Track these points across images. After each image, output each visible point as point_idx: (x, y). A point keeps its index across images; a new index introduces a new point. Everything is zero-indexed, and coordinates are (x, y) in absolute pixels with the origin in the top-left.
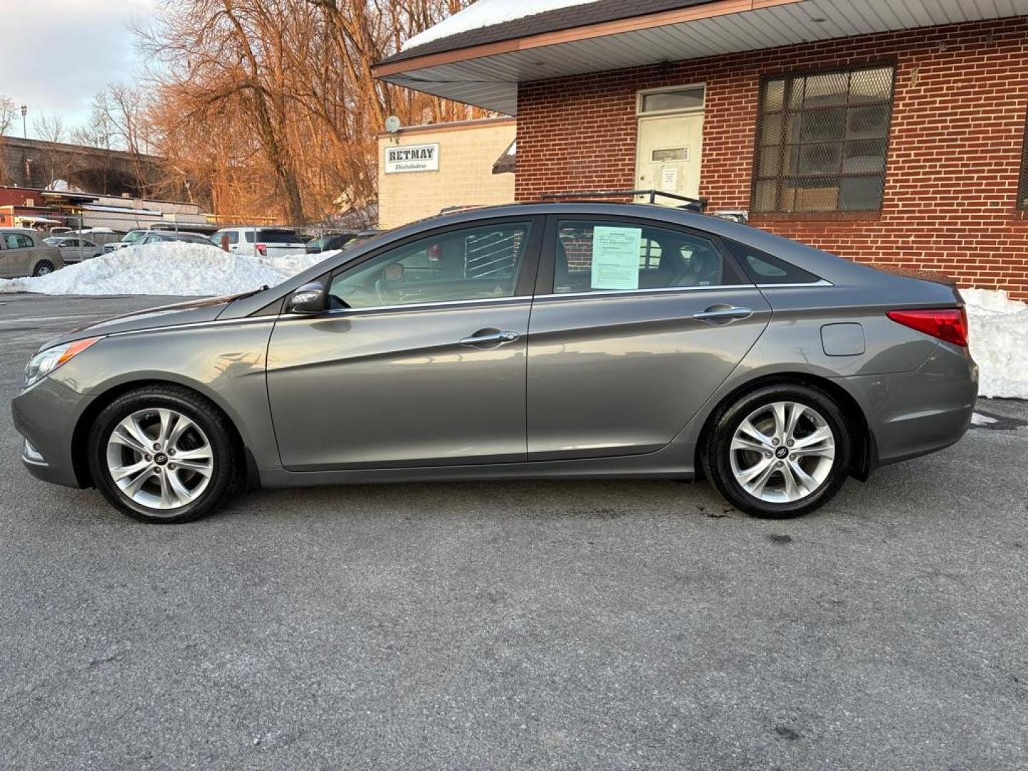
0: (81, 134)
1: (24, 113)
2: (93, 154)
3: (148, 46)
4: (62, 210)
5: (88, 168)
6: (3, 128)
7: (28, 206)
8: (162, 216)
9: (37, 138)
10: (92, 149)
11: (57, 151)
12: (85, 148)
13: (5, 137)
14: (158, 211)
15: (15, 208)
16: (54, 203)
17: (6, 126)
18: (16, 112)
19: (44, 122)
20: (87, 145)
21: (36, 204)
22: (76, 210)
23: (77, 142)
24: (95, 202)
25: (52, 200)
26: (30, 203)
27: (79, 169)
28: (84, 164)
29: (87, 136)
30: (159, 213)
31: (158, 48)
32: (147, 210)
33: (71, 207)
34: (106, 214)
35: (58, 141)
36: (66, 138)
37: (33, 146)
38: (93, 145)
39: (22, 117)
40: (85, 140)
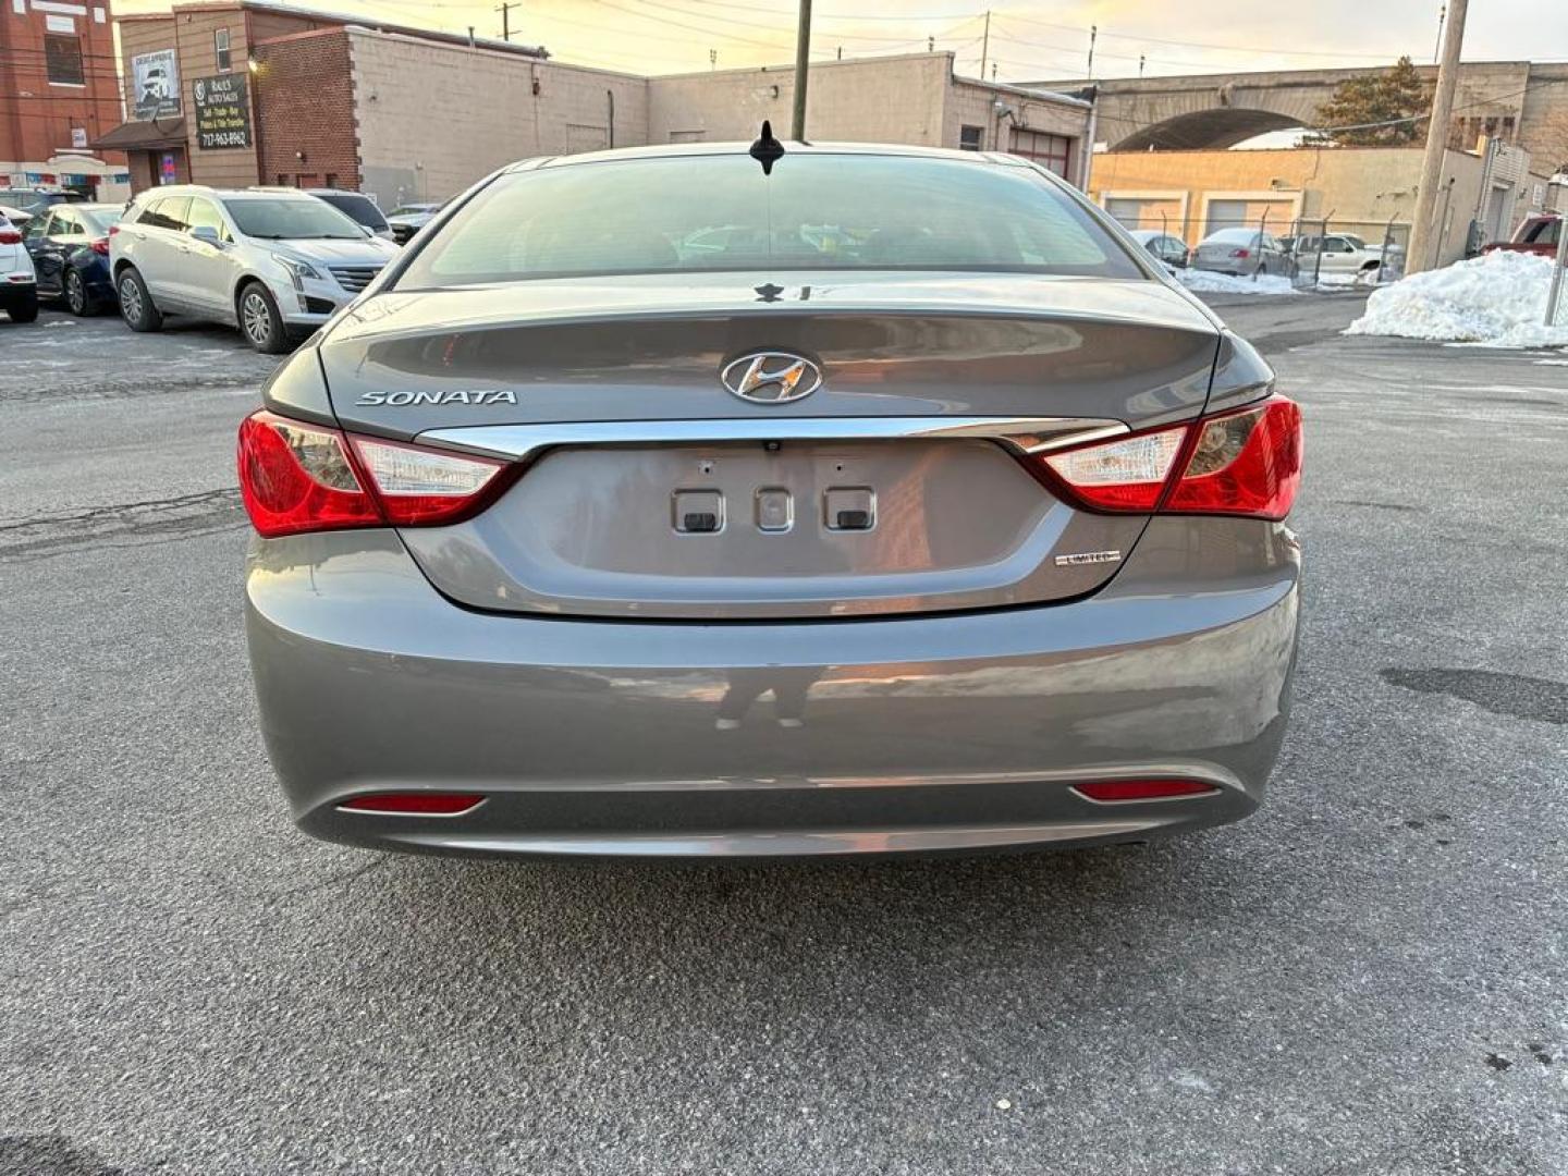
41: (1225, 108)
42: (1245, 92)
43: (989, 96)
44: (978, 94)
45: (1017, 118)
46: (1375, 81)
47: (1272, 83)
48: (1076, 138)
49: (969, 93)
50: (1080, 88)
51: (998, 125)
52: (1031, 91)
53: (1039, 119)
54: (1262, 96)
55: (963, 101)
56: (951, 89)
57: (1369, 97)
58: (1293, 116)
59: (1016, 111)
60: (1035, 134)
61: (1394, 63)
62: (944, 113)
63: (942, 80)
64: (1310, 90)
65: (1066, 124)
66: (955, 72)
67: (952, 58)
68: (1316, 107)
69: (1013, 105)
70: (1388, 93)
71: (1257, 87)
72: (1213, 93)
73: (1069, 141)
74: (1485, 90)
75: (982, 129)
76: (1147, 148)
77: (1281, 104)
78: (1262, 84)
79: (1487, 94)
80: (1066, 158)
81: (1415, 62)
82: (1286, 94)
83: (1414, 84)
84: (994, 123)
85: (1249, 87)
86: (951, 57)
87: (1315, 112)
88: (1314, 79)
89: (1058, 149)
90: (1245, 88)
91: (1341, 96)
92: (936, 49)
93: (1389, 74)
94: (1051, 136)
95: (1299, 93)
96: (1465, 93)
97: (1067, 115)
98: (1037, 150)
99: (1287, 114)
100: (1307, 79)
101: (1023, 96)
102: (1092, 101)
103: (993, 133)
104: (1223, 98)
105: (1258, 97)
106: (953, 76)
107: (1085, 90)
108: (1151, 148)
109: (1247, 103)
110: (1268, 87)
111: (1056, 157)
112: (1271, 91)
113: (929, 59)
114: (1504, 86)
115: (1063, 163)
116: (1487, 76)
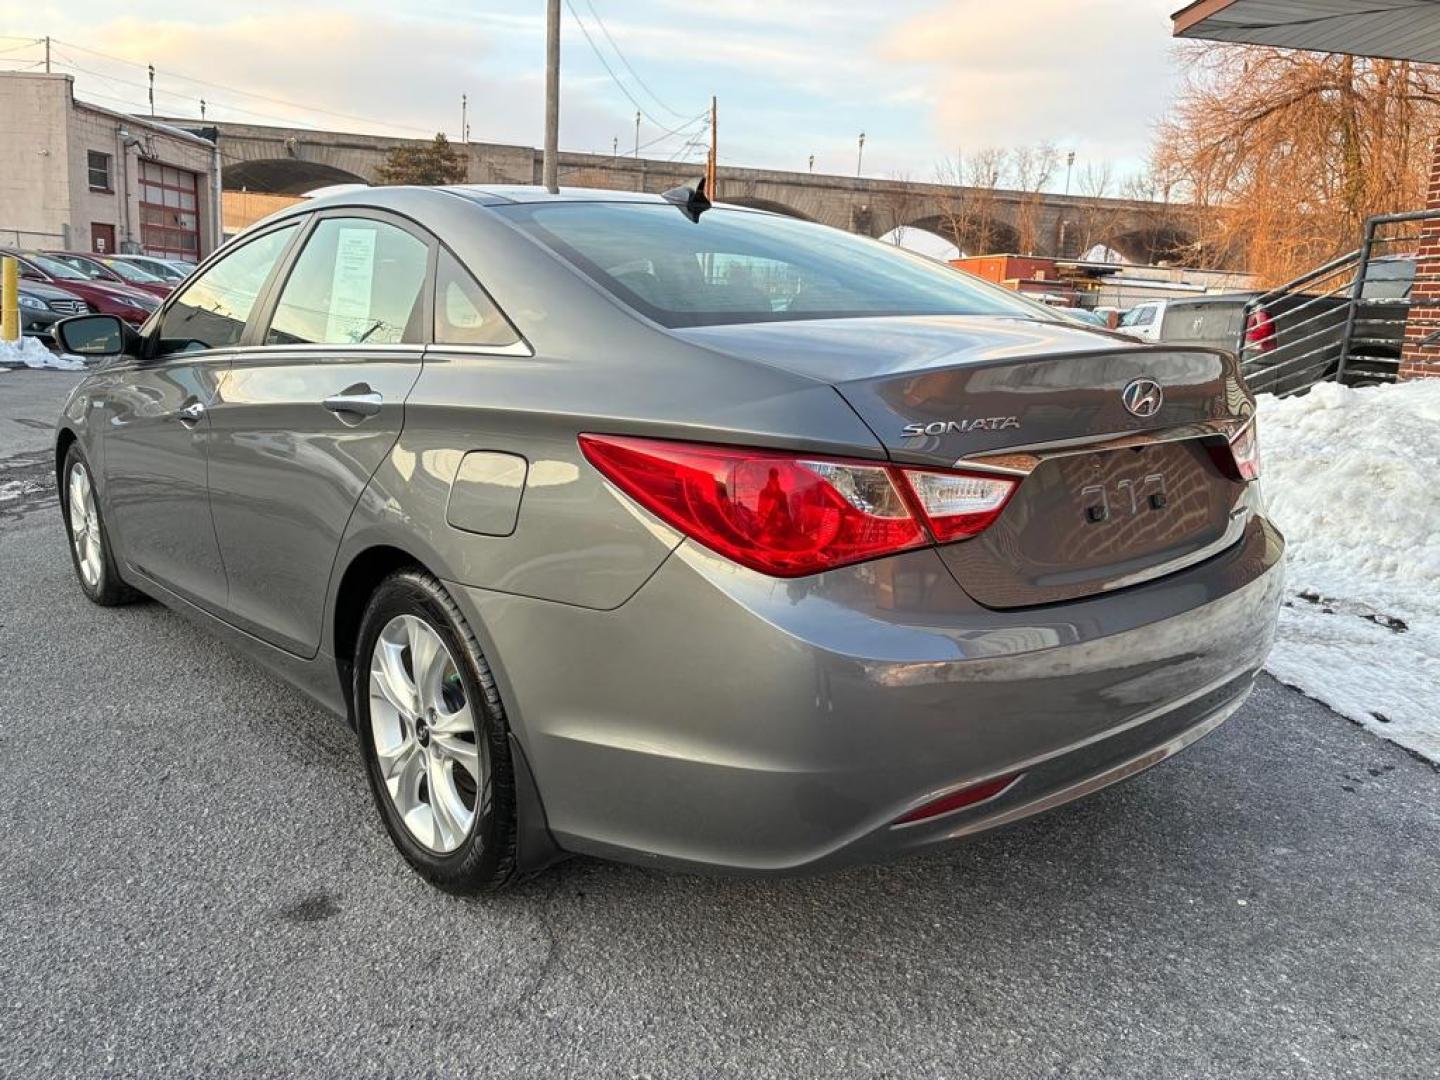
0: (1135, 184)
1: (1070, 162)
2: (1145, 210)
3: (1189, 49)
4: (1076, 285)
5: (1135, 229)
6: (1041, 183)
7: (1037, 279)
8: (1205, 291)
9: (1079, 193)
10: (1145, 203)
11: (1099, 209)
12: (1136, 203)
13: (1042, 194)
14: (1202, 284)
15: (1021, 282)
16: (1067, 275)
17: (1044, 181)
18: (1059, 162)
19: (1090, 173)
20: (1140, 199)
21: (1046, 277)
22: (1093, 285)
23: (1128, 195)
24: (1117, 274)
25: (1066, 272)
26: (1040, 276)
27: (1123, 232)
28: (1130, 224)
29: (1141, 186)
30: (1202, 288)
31: (1201, 50)
32: (1187, 284)
33: (1088, 280)
34: (1132, 290)
35: (1102, 196)
36: (1113, 192)
37: (1074, 203)
38: (1148, 198)
39: (1067, 167)
40: (1138, 191)
41: (293, 159)
42: (309, 147)
43: (112, 124)
44: (101, 121)
45: (145, 149)
46: (420, 151)
47: (332, 142)
48: (204, 175)
49: (91, 119)
50: (201, 127)
51: (126, 154)
52: (155, 124)
53: (166, 152)
54: (325, 152)
55: (87, 127)
56: (73, 114)
57: (417, 164)
58: (355, 173)
59: (142, 141)
60: (163, 166)
61: (433, 137)
62: (68, 137)
63: (61, 102)
64: (366, 152)
65: (194, 160)
66: (76, 96)
67: (72, 82)
68: (375, 168)
69: (139, 135)
70: (431, 162)
71: (318, 144)
72: (279, 145)
73: (196, 176)
74: (506, 167)
75: (109, 156)
76: (241, 189)
77: (343, 161)
78: (324, 141)
79: (505, 171)
80: (195, 193)
81: (450, 139)
82: (345, 154)
83: (450, 157)
84: (121, 152)
85: (312, 143)
86: (69, 81)
87: (373, 171)
88: (366, 143)
89: (186, 183)
90: (307, 143)
91: (394, 161)
92: (54, 69)
93: (430, 147)
94: (178, 170)
95: (357, 154)
96: (490, 169)
97: (193, 151)
98: (165, 182)
99: (349, 170)
100: (362, 142)
101: (150, 128)
102: (214, 141)
103: (121, 161)
104: (290, 149)
105: (321, 154)
106: (74, 100)
107: (205, 129)
108: (244, 189)
109: (312, 156)
110: (329, 145)
111: (185, 191)
112: (332, 149)
113: (47, 79)
114: (518, 166)
115: (193, 197)
116: (504, 156)
